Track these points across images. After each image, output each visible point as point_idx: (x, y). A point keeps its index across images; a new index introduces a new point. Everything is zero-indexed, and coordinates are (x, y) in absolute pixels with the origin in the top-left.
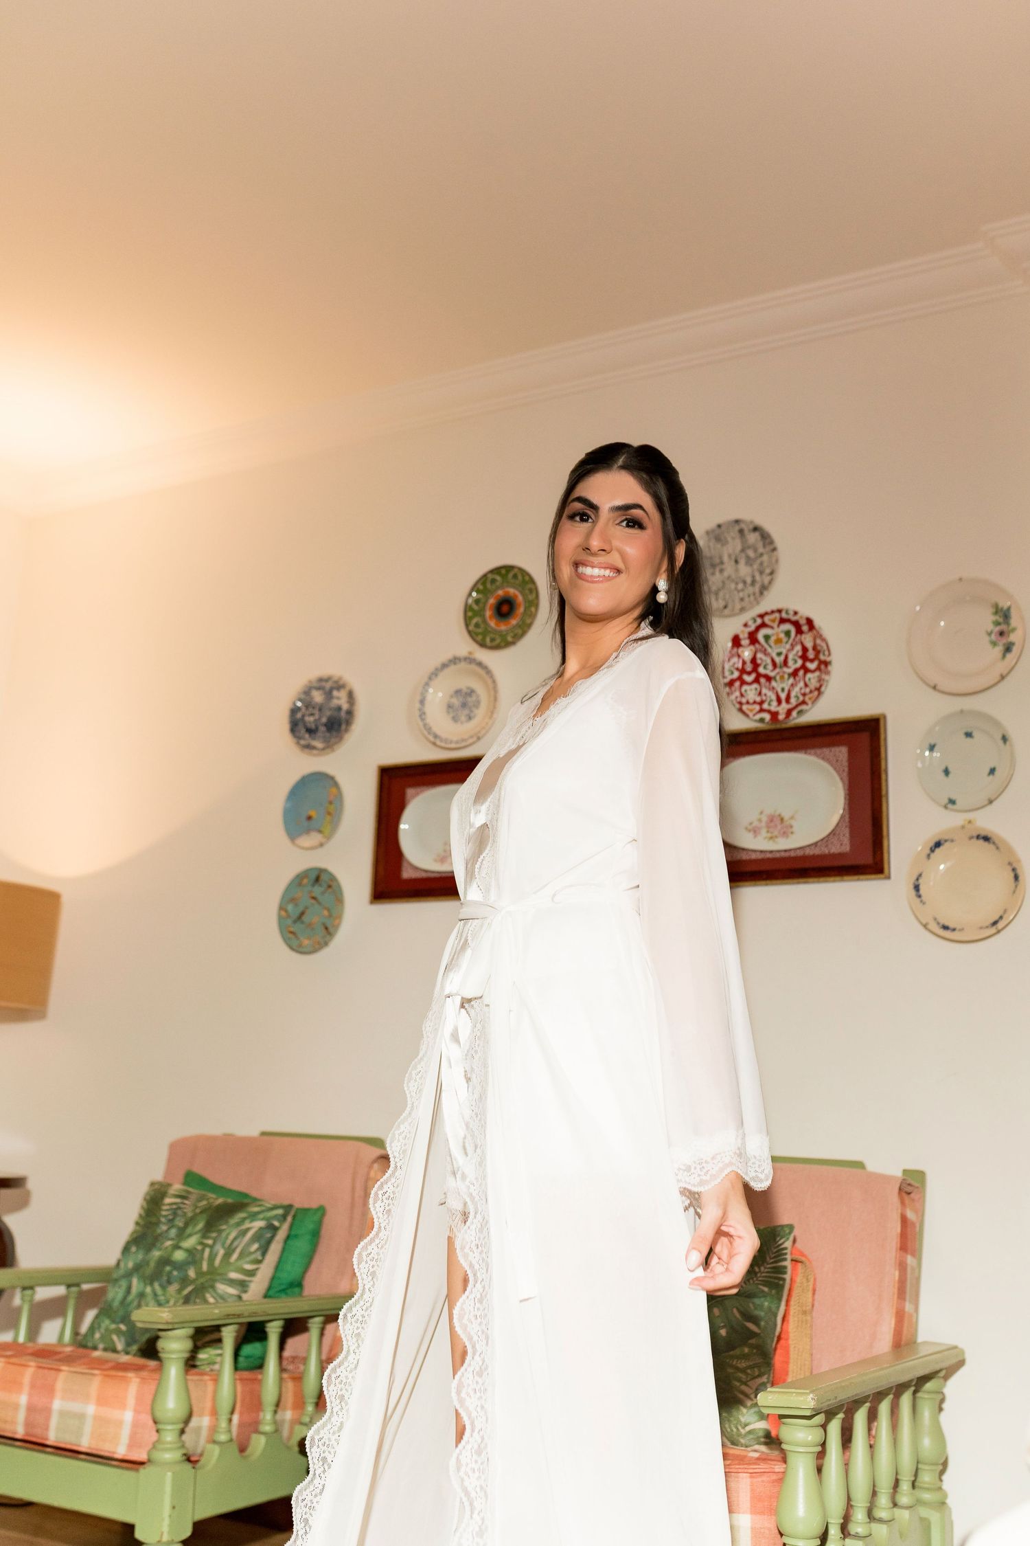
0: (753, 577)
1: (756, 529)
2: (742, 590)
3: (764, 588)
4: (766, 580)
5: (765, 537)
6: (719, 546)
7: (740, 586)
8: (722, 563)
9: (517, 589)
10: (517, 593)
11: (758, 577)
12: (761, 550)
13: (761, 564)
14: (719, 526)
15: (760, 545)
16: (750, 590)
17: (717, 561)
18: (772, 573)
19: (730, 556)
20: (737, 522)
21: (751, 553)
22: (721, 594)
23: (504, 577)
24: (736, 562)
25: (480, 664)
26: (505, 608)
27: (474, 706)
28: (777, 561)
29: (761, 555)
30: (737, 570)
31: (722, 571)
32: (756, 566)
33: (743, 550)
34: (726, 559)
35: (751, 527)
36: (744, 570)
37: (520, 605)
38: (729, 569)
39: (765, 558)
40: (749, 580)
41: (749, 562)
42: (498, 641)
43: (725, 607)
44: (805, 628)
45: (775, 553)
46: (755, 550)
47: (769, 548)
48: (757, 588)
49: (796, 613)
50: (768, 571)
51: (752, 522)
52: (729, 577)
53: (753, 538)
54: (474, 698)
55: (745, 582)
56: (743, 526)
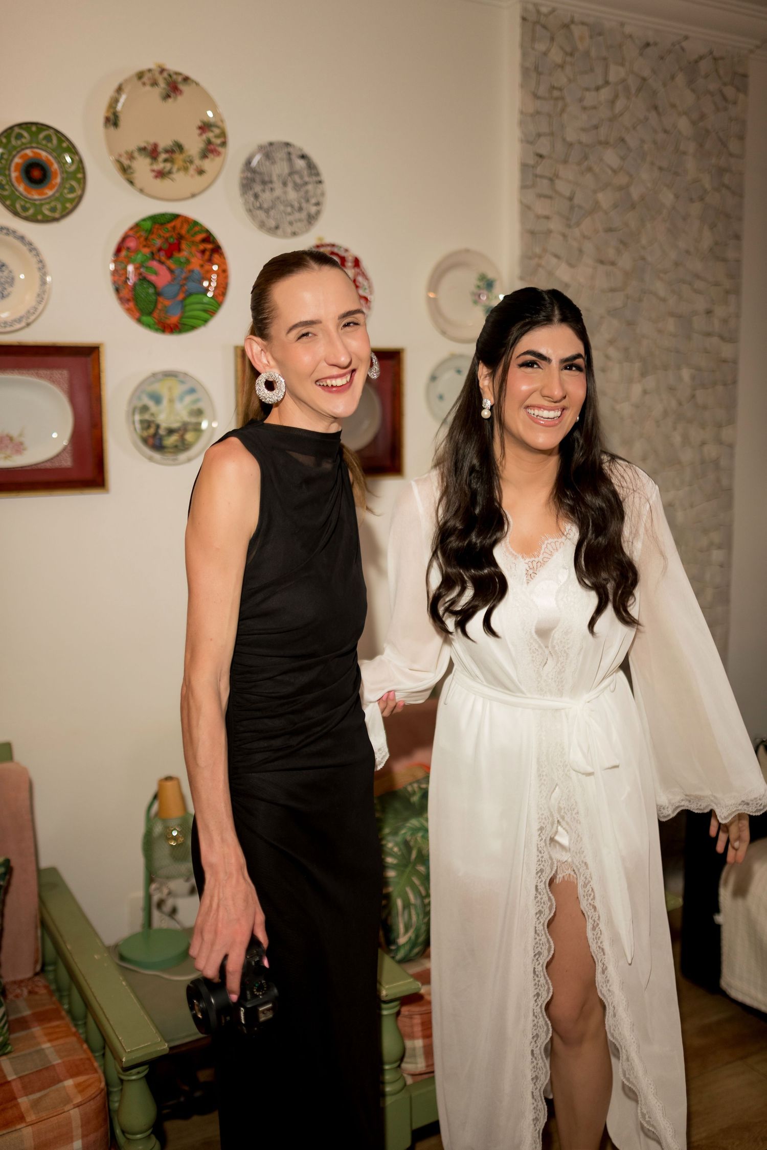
0: (300, 203)
1: (303, 157)
2: (290, 214)
3: (312, 219)
4: (313, 209)
5: (312, 167)
6: (268, 163)
7: (289, 209)
8: (271, 182)
9: (50, 154)
10: (50, 158)
11: (304, 205)
12: (307, 179)
13: (307, 192)
14: (271, 144)
15: (305, 173)
16: (297, 215)
17: (266, 179)
18: (318, 204)
19: (279, 176)
20: (287, 144)
21: (298, 180)
22: (272, 213)
23: (34, 135)
24: (285, 184)
25: (22, 238)
26: (36, 173)
27: (7, 282)
28: (323, 194)
29: (306, 183)
30: (285, 193)
31: (272, 190)
32: (302, 193)
33: (291, 174)
34: (275, 178)
35: (300, 153)
36: (292, 195)
37: (56, 173)
38: (278, 192)
39: (310, 187)
40: (296, 205)
41: (297, 187)
42: (31, 211)
43: (277, 228)
44: (349, 264)
45: (320, 186)
46: (301, 177)
47: (315, 179)
48: (303, 215)
49: (346, 250)
50: (313, 201)
51: (300, 150)
52: (278, 198)
53: (300, 164)
54: (6, 273)
55: (292, 206)
56: (291, 150)
